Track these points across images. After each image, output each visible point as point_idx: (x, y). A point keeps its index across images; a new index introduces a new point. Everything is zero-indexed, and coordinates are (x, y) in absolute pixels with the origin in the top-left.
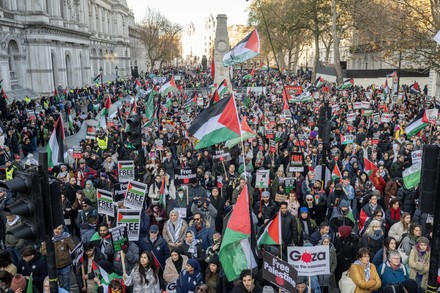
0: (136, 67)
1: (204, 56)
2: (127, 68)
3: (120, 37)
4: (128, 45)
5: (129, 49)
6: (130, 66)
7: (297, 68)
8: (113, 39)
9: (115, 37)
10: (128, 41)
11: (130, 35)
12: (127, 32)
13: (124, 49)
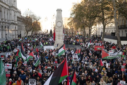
0: (20, 34)
1: (51, 30)
2: (16, 35)
3: (13, 21)
4: (16, 24)
5: (17, 26)
6: (17, 34)
7: (91, 35)
8: (9, 21)
9: (10, 21)
10: (17, 23)
11: (18, 20)
12: (16, 19)
13: (14, 26)
